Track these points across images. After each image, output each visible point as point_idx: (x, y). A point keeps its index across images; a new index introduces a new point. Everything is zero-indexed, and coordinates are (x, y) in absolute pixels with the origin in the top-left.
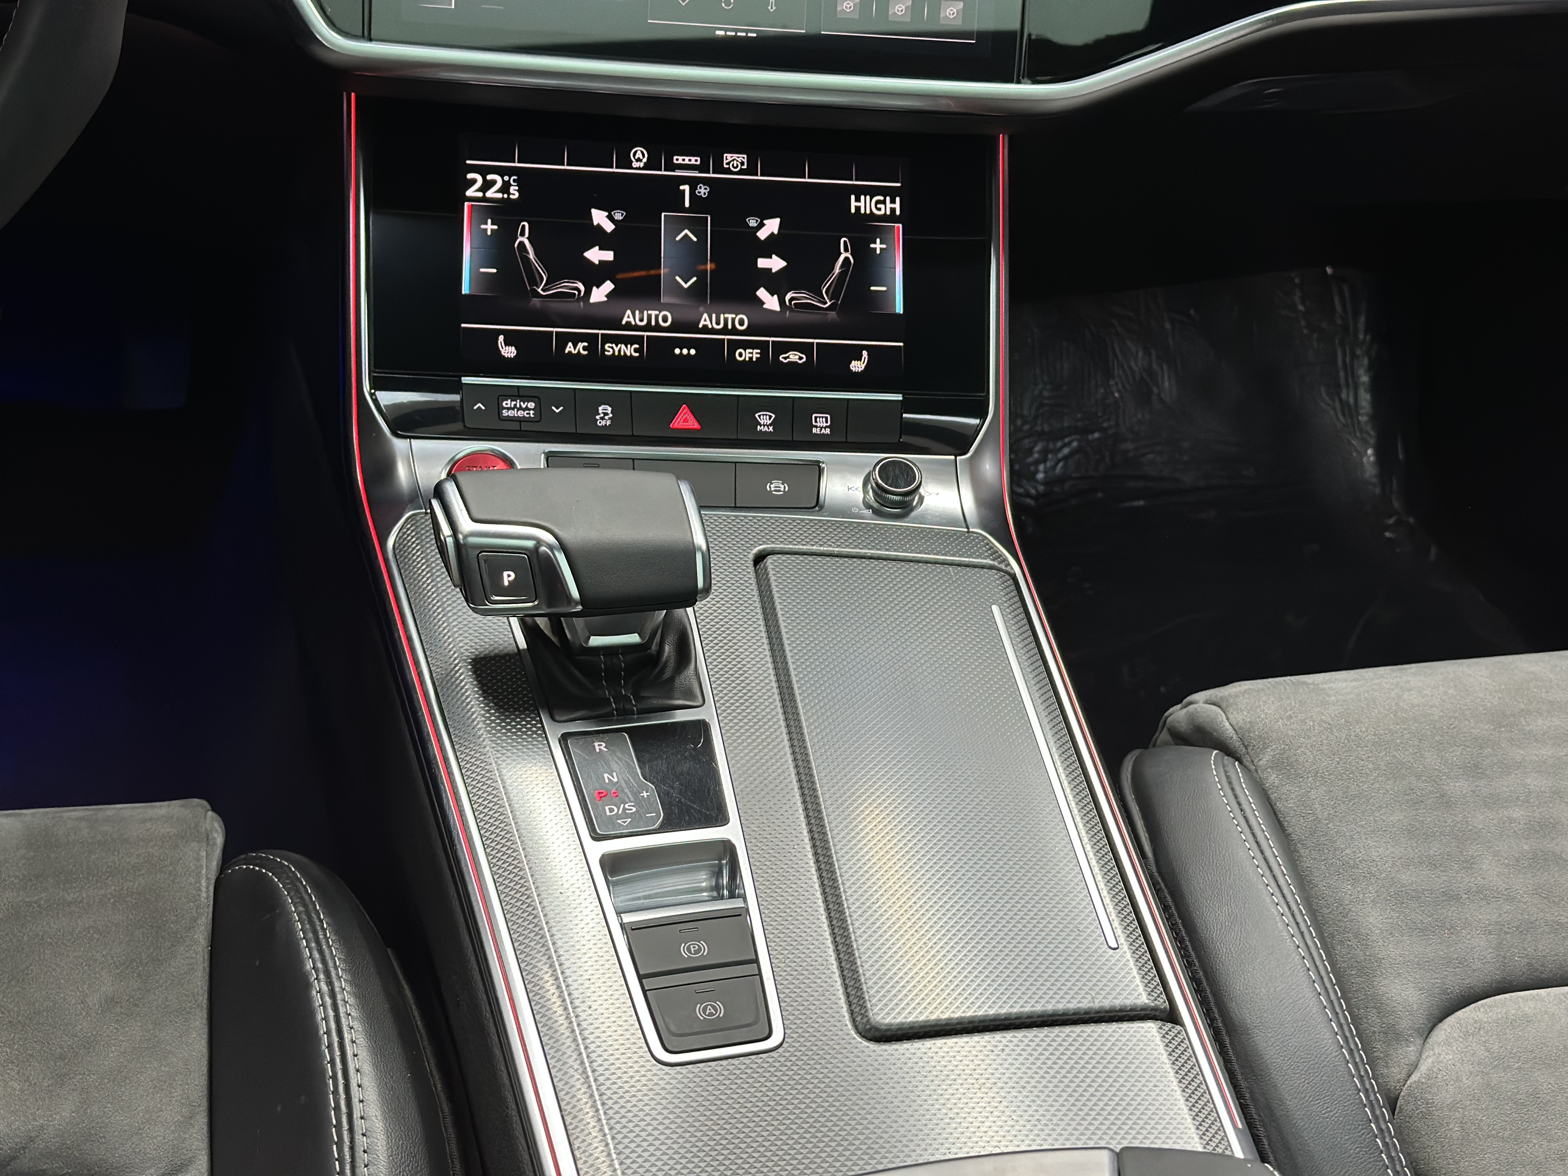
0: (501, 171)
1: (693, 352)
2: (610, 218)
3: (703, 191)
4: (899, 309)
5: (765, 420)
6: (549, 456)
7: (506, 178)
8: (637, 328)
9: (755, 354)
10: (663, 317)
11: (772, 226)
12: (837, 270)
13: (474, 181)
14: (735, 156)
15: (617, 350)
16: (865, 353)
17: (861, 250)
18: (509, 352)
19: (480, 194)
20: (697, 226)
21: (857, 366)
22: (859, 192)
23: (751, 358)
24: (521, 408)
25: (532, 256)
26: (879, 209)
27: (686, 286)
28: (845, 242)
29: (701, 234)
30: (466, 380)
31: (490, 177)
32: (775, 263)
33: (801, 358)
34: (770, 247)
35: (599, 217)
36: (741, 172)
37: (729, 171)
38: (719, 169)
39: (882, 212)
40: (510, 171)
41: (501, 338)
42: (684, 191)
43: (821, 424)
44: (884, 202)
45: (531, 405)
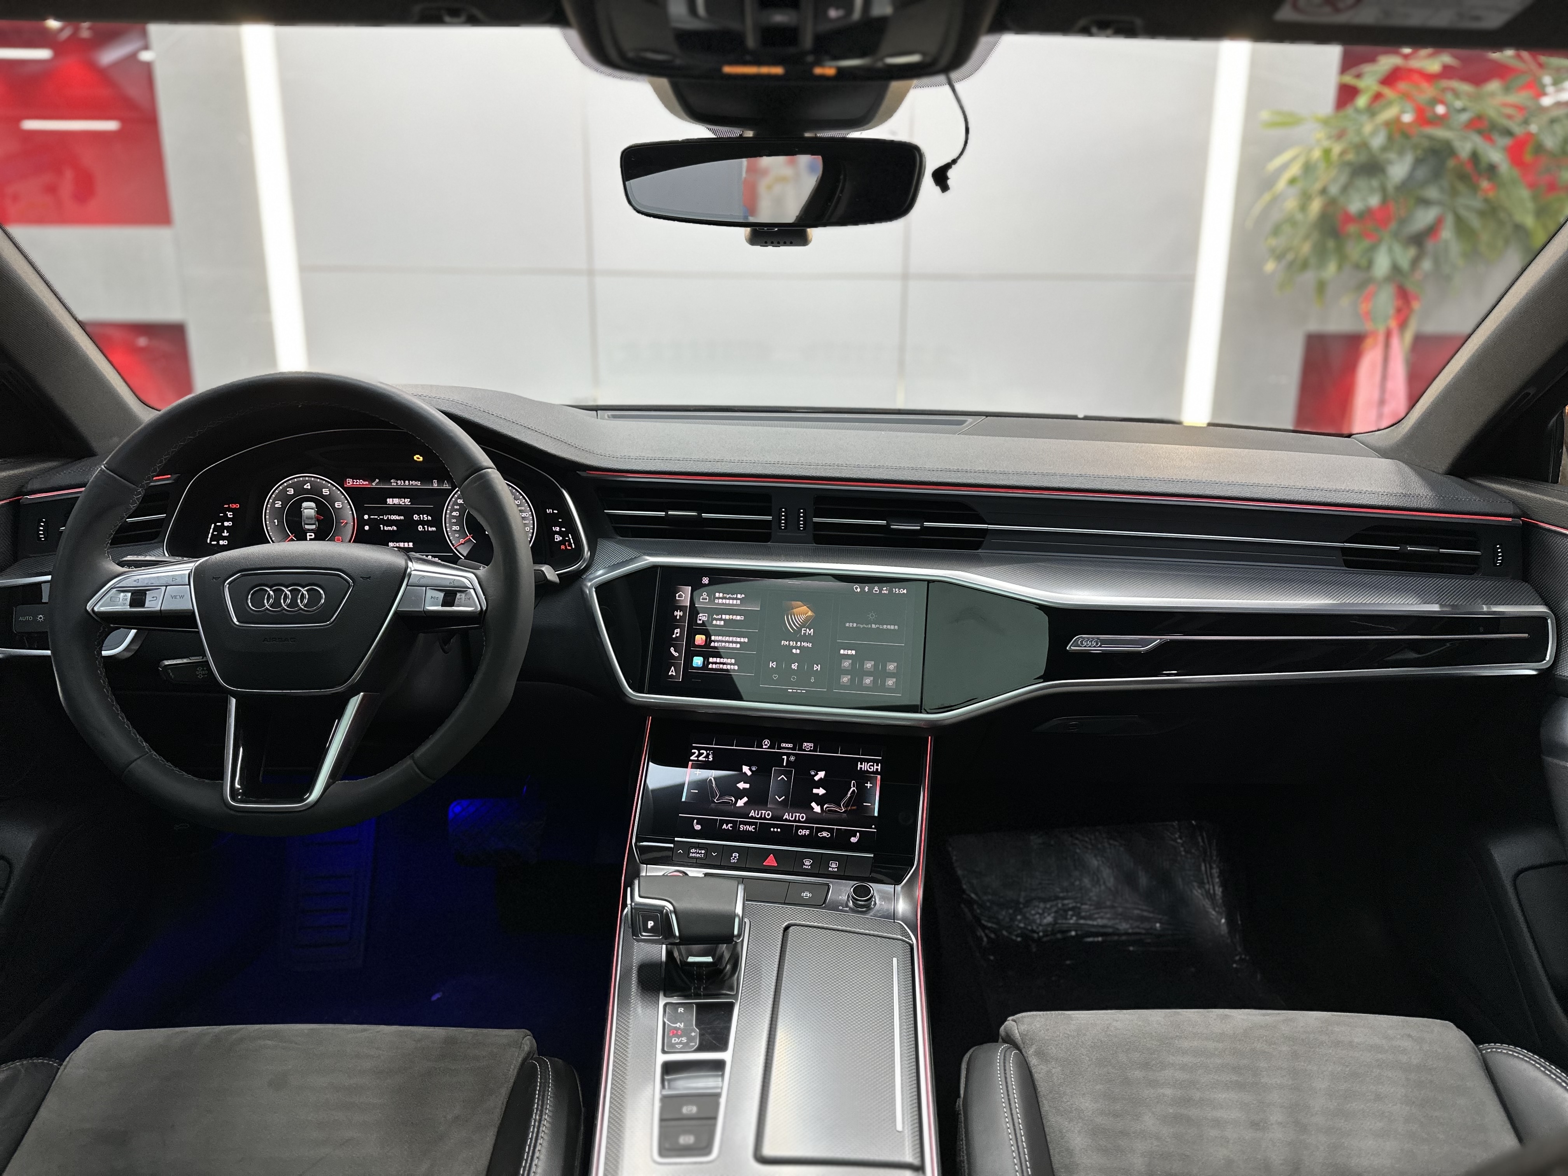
0: (706, 749)
1: (779, 830)
2: (750, 769)
3: (792, 758)
4: (876, 814)
5: (807, 863)
6: (706, 875)
7: (708, 752)
8: (755, 818)
9: (807, 832)
10: (768, 814)
11: (821, 774)
12: (849, 795)
13: (695, 753)
14: (808, 744)
15: (745, 828)
16: (858, 834)
17: (861, 787)
18: (698, 827)
19: (696, 759)
20: (788, 774)
21: (854, 840)
22: (862, 761)
23: (805, 834)
24: (698, 853)
25: (714, 785)
26: (871, 769)
27: (780, 800)
28: (854, 783)
29: (789, 778)
30: (676, 839)
31: (701, 751)
32: (821, 791)
33: (828, 835)
34: (820, 784)
35: (745, 769)
36: (810, 751)
37: (805, 750)
38: (801, 749)
39: (872, 770)
40: (710, 749)
41: (695, 821)
42: (784, 759)
43: (834, 866)
44: (873, 766)
45: (703, 852)
